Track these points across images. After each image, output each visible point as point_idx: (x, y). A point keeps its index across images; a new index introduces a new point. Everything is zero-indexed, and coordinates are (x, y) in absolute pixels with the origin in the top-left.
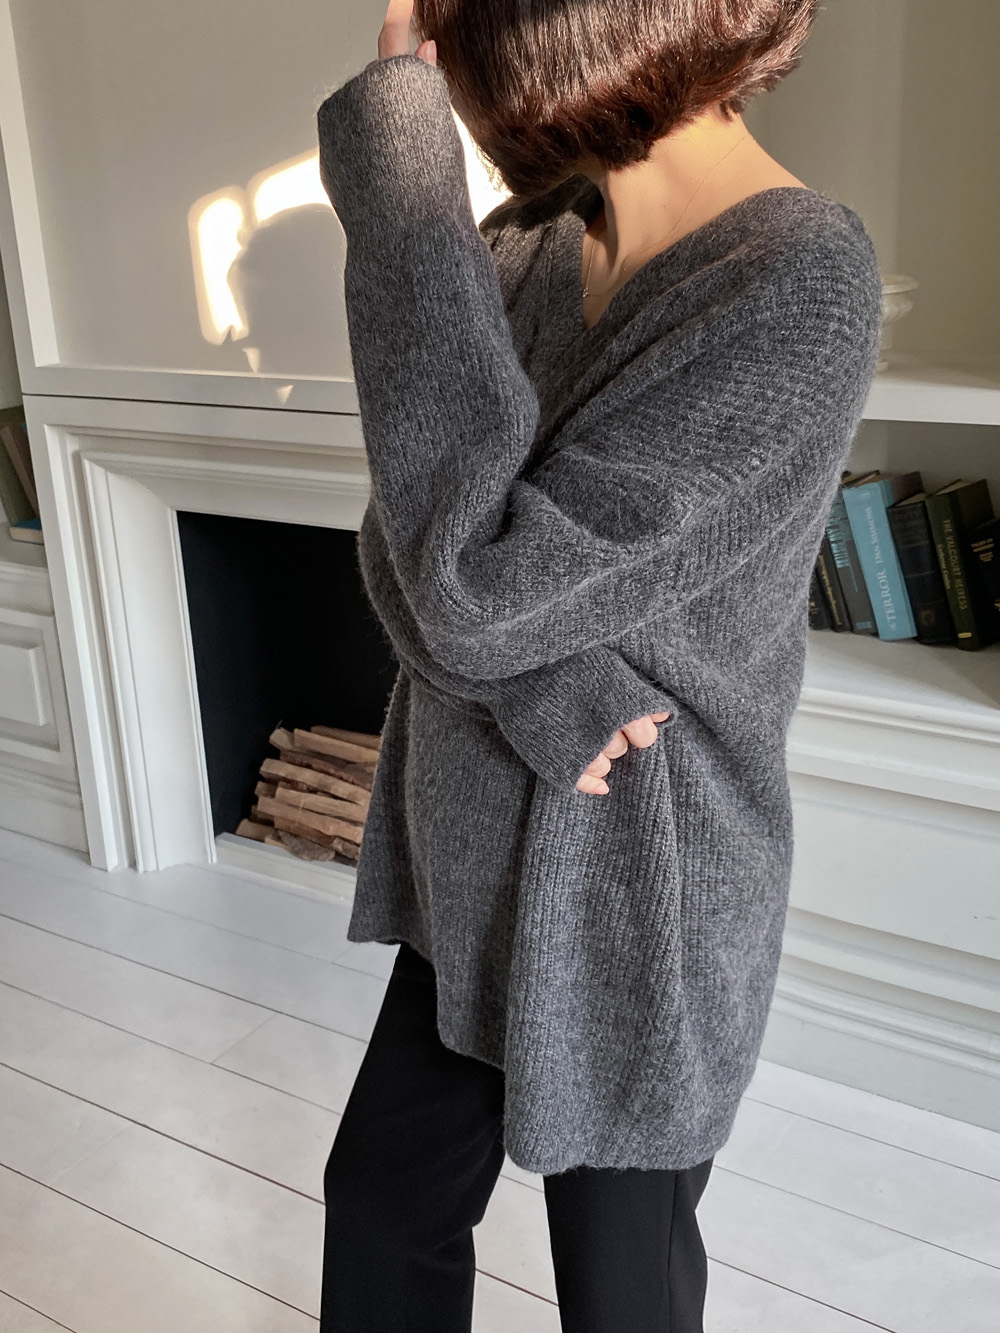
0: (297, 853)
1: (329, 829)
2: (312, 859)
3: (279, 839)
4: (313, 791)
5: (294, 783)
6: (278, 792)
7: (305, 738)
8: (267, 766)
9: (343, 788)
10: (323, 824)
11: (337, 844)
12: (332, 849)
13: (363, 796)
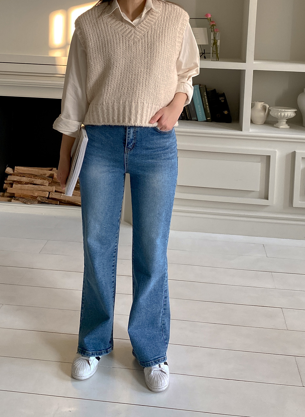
4: (28, 183)
5: (19, 182)
6: (14, 185)
7: (19, 169)
8: (9, 178)
9: (38, 181)
10: (33, 193)
11: (39, 198)
12: (37, 200)
13: (46, 183)
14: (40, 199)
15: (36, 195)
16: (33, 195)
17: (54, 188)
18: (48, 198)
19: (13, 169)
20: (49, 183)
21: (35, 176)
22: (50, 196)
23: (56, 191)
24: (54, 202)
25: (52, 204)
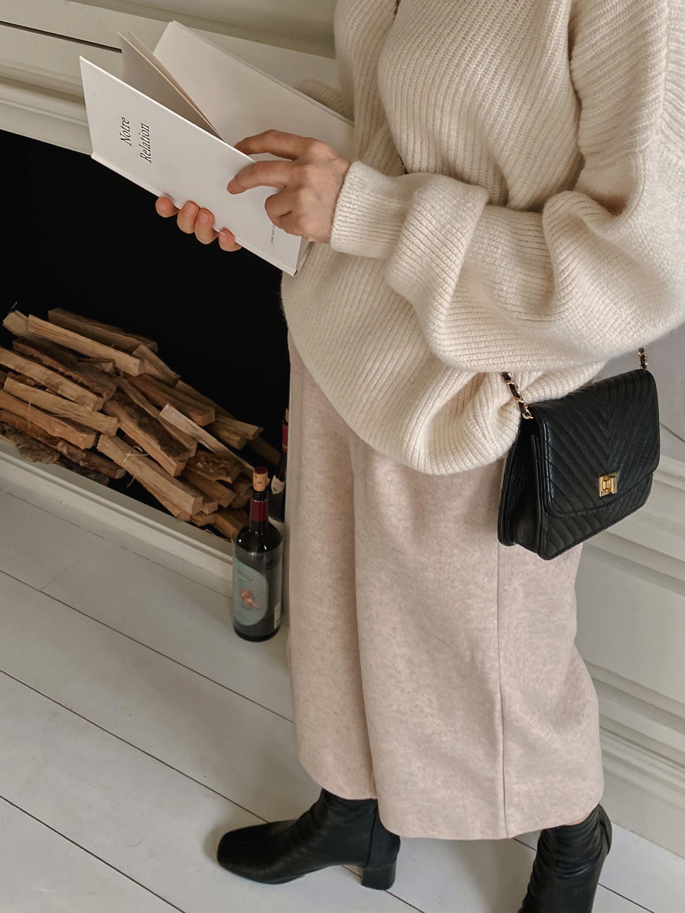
1: (54, 431)
3: (4, 433)
4: (41, 387)
5: (22, 378)
6: (8, 381)
7: (40, 325)
9: (71, 389)
10: (50, 424)
11: (63, 447)
12: (57, 451)
13: (93, 400)
14: (65, 451)
15: (58, 430)
16: (50, 432)
18: (93, 451)
20: (104, 404)
22: (99, 450)
23: (119, 438)
24: (105, 468)
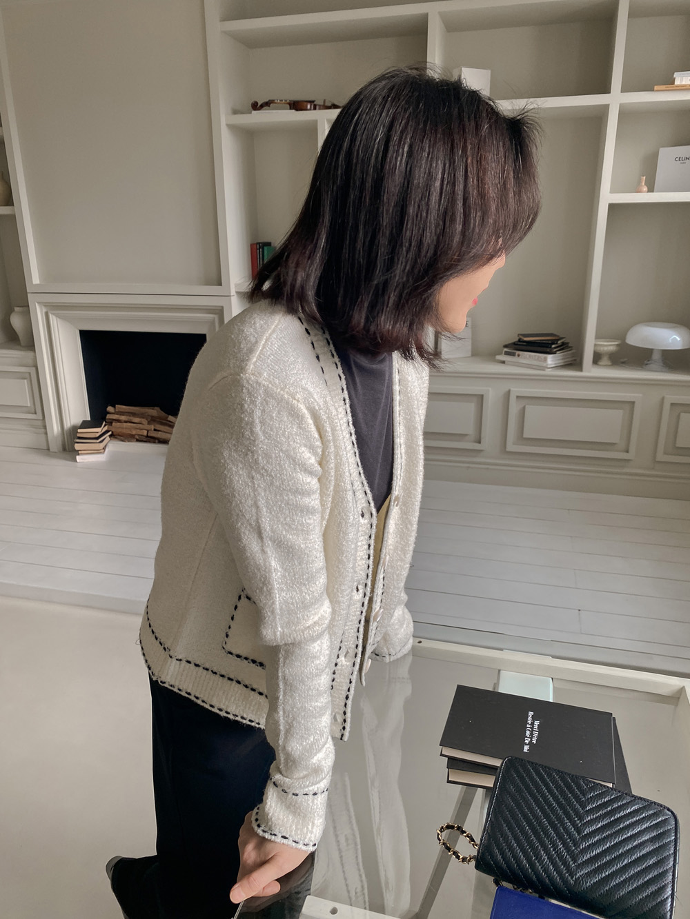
0: (123, 441)
2: (129, 441)
3: (116, 438)
4: (126, 422)
5: (118, 421)
6: (113, 424)
7: (119, 407)
8: (109, 416)
9: (137, 420)
10: (131, 431)
11: (137, 436)
12: (135, 438)
13: (145, 421)
15: (134, 433)
16: (131, 433)
17: (152, 427)
18: (147, 436)
19: (114, 407)
20: (148, 422)
21: (134, 414)
22: (149, 435)
23: (155, 430)
24: (152, 440)
25: (149, 442)
